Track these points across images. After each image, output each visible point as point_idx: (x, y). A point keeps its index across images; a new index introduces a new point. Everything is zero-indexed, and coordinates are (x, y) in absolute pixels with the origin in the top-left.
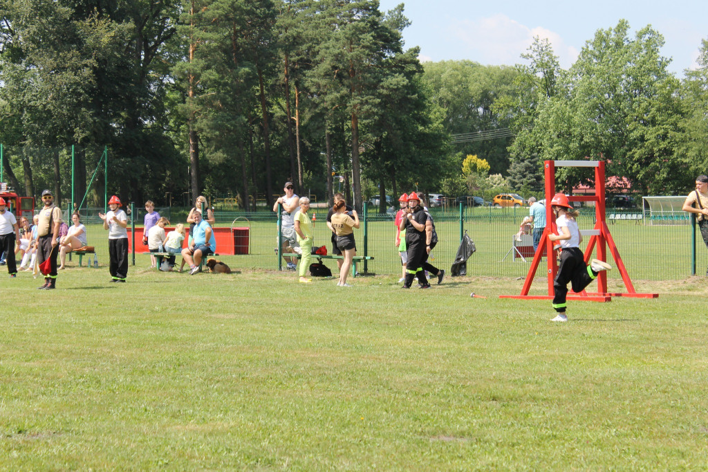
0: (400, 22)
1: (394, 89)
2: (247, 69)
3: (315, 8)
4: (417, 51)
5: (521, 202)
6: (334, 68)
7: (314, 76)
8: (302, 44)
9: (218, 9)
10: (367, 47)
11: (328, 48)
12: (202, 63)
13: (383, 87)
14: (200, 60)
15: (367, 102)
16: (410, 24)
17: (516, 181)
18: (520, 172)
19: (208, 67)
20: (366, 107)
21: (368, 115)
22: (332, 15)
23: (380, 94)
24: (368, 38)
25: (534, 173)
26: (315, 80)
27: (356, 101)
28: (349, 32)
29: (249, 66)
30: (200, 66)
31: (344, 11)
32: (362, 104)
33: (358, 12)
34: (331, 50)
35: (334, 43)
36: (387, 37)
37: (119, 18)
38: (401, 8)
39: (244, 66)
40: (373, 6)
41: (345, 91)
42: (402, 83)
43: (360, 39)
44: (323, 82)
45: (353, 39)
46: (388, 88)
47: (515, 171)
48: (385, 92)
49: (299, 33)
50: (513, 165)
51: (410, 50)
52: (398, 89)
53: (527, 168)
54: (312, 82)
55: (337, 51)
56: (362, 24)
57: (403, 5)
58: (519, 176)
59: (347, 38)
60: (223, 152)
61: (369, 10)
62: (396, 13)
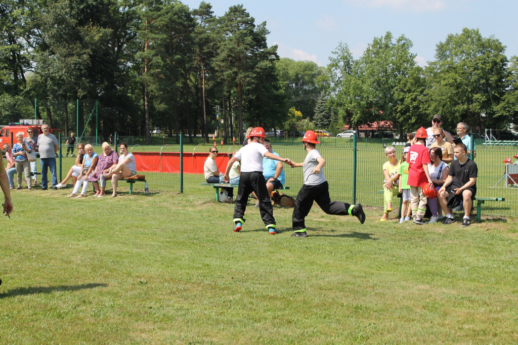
0: (264, 31)
1: (264, 69)
2: (179, 56)
3: (217, 23)
4: (276, 47)
5: (328, 134)
6: (229, 56)
7: (217, 61)
8: (210, 43)
9: (162, 21)
10: (248, 44)
11: (225, 45)
12: (153, 52)
13: (257, 68)
14: (152, 51)
15: (248, 76)
16: (269, 33)
17: (318, 123)
18: (320, 118)
19: (156, 55)
20: (248, 79)
21: (249, 84)
22: (227, 26)
23: (256, 71)
24: (249, 39)
25: (327, 119)
26: (218, 63)
27: (242, 76)
28: (238, 36)
29: (179, 55)
30: (152, 54)
31: (234, 24)
32: (245, 77)
33: (241, 25)
34: (228, 46)
35: (229, 42)
36: (259, 39)
37: (104, 25)
38: (265, 23)
39: (177, 55)
40: (251, 21)
41: (235, 69)
42: (268, 65)
43: (244, 40)
44: (222, 64)
45: (240, 40)
46: (261, 68)
47: (317, 118)
48: (259, 70)
49: (208, 36)
50: (316, 114)
51: (272, 47)
52: (266, 69)
53: (324, 116)
54: (216, 64)
55: (231, 47)
56: (245, 31)
57: (266, 22)
58: (320, 120)
59: (237, 39)
60: (165, 104)
61: (249, 24)
62: (262, 27)
